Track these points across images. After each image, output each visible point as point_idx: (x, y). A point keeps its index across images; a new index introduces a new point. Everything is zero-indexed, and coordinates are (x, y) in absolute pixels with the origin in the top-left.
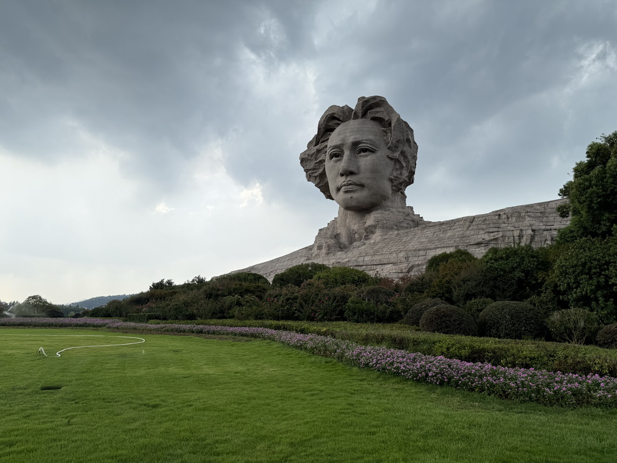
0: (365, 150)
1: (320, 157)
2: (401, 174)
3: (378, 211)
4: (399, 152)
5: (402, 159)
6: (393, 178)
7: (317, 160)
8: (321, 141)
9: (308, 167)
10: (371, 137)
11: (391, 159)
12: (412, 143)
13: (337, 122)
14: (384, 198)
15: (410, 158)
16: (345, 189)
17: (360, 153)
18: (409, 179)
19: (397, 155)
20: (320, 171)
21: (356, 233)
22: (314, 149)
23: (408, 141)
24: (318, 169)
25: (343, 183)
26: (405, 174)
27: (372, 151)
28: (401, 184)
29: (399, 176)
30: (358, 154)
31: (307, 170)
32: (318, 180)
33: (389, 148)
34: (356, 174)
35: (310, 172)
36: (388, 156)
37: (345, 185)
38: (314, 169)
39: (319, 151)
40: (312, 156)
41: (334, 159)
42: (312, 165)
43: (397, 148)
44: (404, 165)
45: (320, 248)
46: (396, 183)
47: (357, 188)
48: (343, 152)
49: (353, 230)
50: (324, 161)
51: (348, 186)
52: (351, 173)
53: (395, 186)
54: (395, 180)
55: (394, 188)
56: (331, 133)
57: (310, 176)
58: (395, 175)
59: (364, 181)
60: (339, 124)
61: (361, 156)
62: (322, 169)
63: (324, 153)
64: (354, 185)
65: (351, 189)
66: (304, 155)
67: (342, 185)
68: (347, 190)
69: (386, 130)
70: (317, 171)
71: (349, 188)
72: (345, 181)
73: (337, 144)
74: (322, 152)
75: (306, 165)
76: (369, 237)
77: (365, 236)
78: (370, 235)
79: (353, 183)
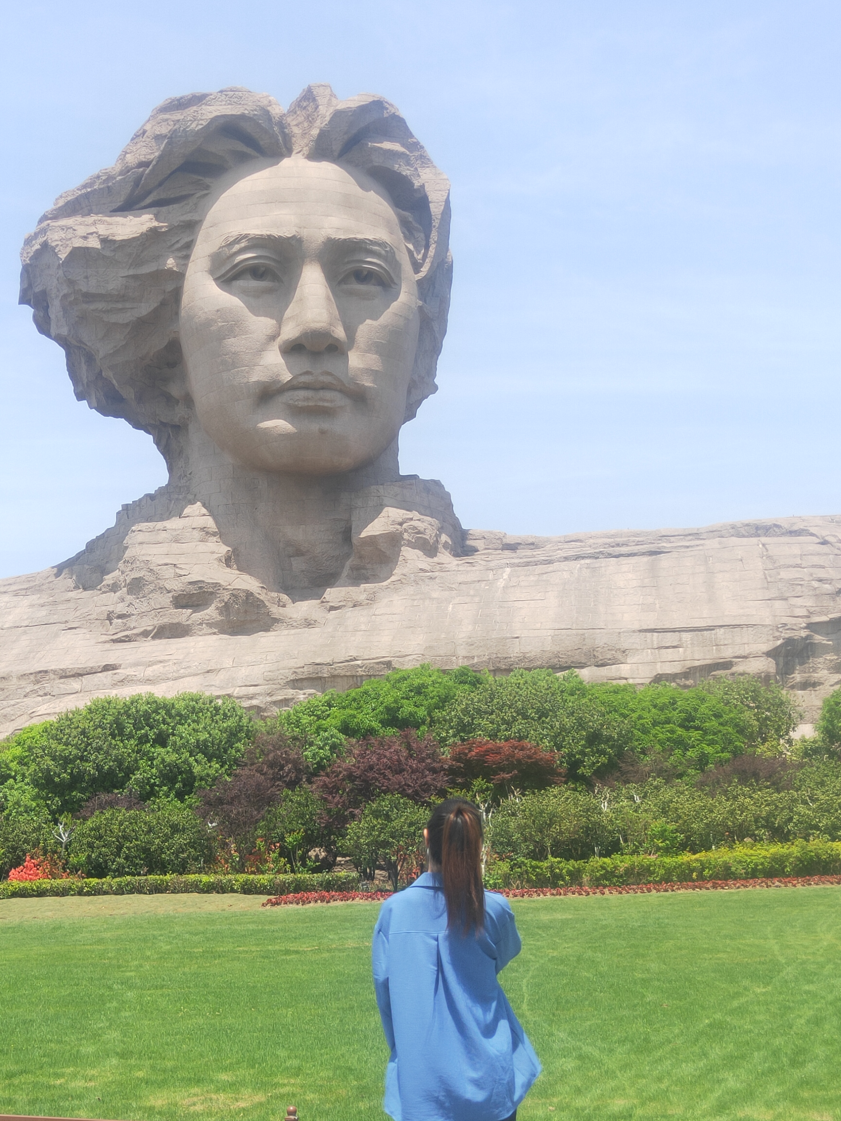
0: (362, 277)
1: (157, 258)
7: (139, 265)
8: (153, 197)
10: (383, 234)
13: (241, 147)
16: (307, 399)
17: (344, 281)
20: (144, 309)
24: (133, 300)
27: (386, 284)
37: (306, 387)
38: (121, 298)
40: (121, 247)
41: (249, 283)
42: (114, 283)
47: (345, 401)
48: (290, 265)
50: (179, 277)
51: (317, 390)
59: (366, 383)
61: (353, 294)
62: (156, 305)
63: (179, 250)
64: (335, 390)
65: (326, 404)
66: (85, 238)
67: (295, 383)
68: (311, 404)
69: (411, 219)
70: (128, 305)
71: (322, 400)
72: (307, 373)
73: (276, 232)
74: (169, 244)
75: (86, 277)
76: (363, 571)
77: (352, 569)
78: (369, 566)
79: (334, 382)
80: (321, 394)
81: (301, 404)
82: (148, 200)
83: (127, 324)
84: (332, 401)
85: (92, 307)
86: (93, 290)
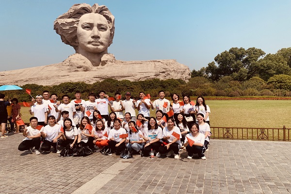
0: (102, 28)
1: (74, 25)
7: (71, 26)
8: (73, 17)
10: (105, 23)
13: (85, 11)
22: (69, 20)
24: (70, 30)
30: (99, 29)
40: (68, 23)
41: (86, 29)
42: (68, 28)
47: (100, 44)
48: (92, 27)
50: (76, 27)
51: (96, 42)
52: (98, 37)
62: (73, 31)
66: (63, 22)
75: (63, 27)
85: (64, 31)
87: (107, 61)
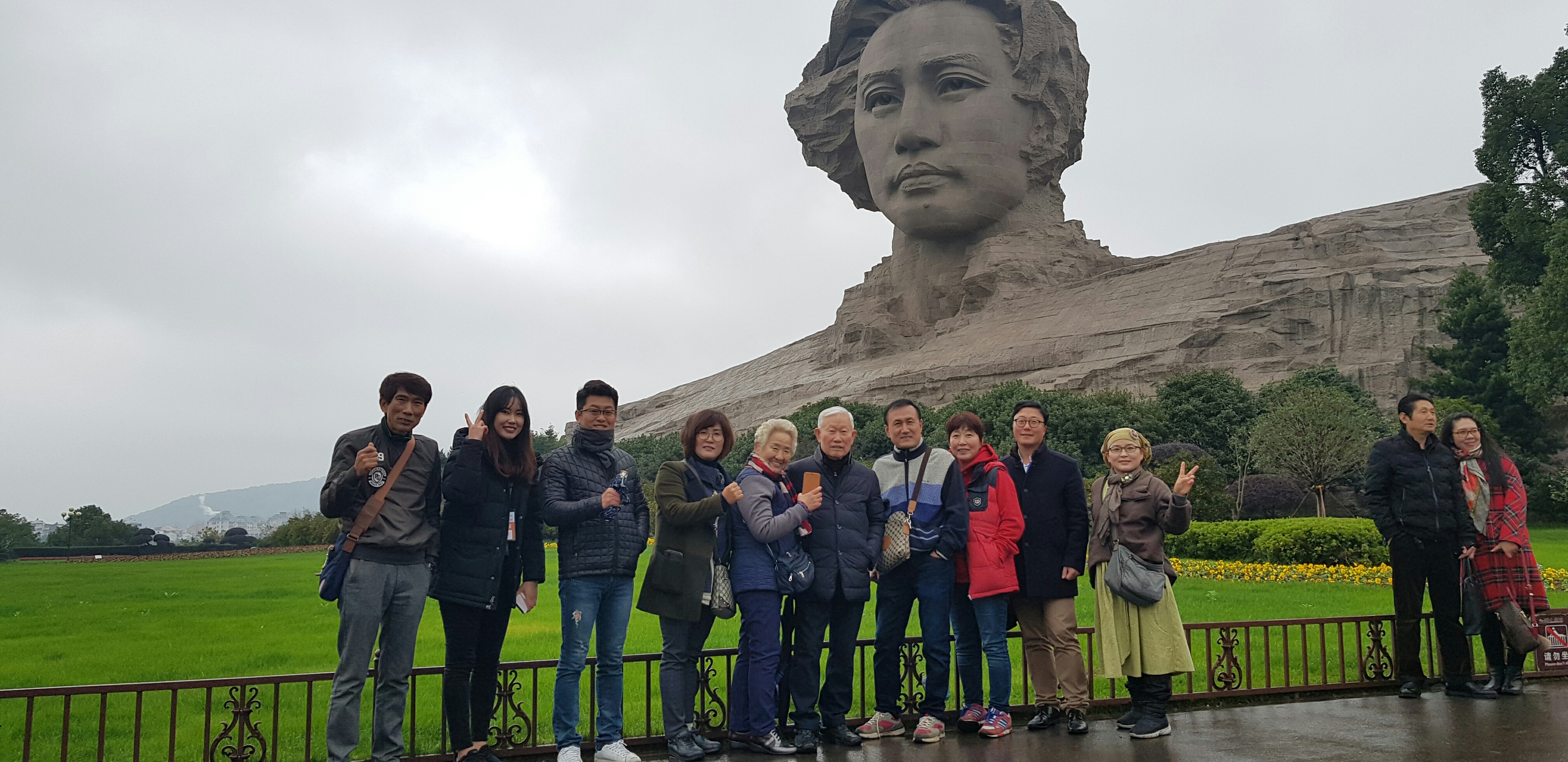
0: (959, 84)
1: (840, 103)
2: (1050, 139)
3: (998, 238)
4: (1043, 85)
5: (1050, 101)
6: (1030, 150)
7: (831, 110)
8: (839, 59)
9: (808, 128)
10: (971, 49)
11: (1024, 102)
12: (1074, 58)
14: (1011, 203)
15: (1071, 96)
16: (911, 185)
17: (944, 90)
18: (1071, 150)
19: (1037, 91)
20: (842, 139)
21: (942, 295)
22: (822, 84)
23: (1065, 53)
24: (834, 134)
25: (906, 171)
26: (1062, 136)
27: (977, 85)
28: (1050, 164)
29: (1047, 146)
30: (940, 93)
31: (805, 137)
32: (835, 163)
33: (1017, 76)
34: (937, 146)
35: (815, 142)
36: (1015, 96)
37: (909, 176)
38: (825, 135)
39: (834, 88)
40: (817, 101)
41: (877, 109)
42: (819, 125)
43: (1039, 72)
44: (1058, 116)
45: (852, 337)
46: (1037, 163)
47: (943, 180)
48: (900, 89)
49: (935, 289)
50: (852, 112)
51: (917, 177)
52: (927, 144)
53: (1037, 170)
54: (1036, 156)
55: (1033, 176)
56: (865, 39)
57: (814, 153)
58: (1035, 144)
59: (958, 164)
60: (885, 17)
61: (948, 99)
62: (848, 134)
63: (851, 93)
64: (933, 174)
65: (924, 186)
66: (797, 99)
67: (902, 175)
68: (914, 188)
69: (1008, 29)
70: (832, 138)
71: (920, 184)
72: (908, 166)
73: (885, 69)
74: (845, 91)
75: (803, 125)
76: (976, 303)
77: (966, 302)
78: (979, 299)
79: (929, 169)
80: (921, 179)
81: (908, 189)
82: (837, 63)
83: (834, 151)
84: (929, 183)
85: (812, 144)
86: (808, 134)
87: (990, 278)
